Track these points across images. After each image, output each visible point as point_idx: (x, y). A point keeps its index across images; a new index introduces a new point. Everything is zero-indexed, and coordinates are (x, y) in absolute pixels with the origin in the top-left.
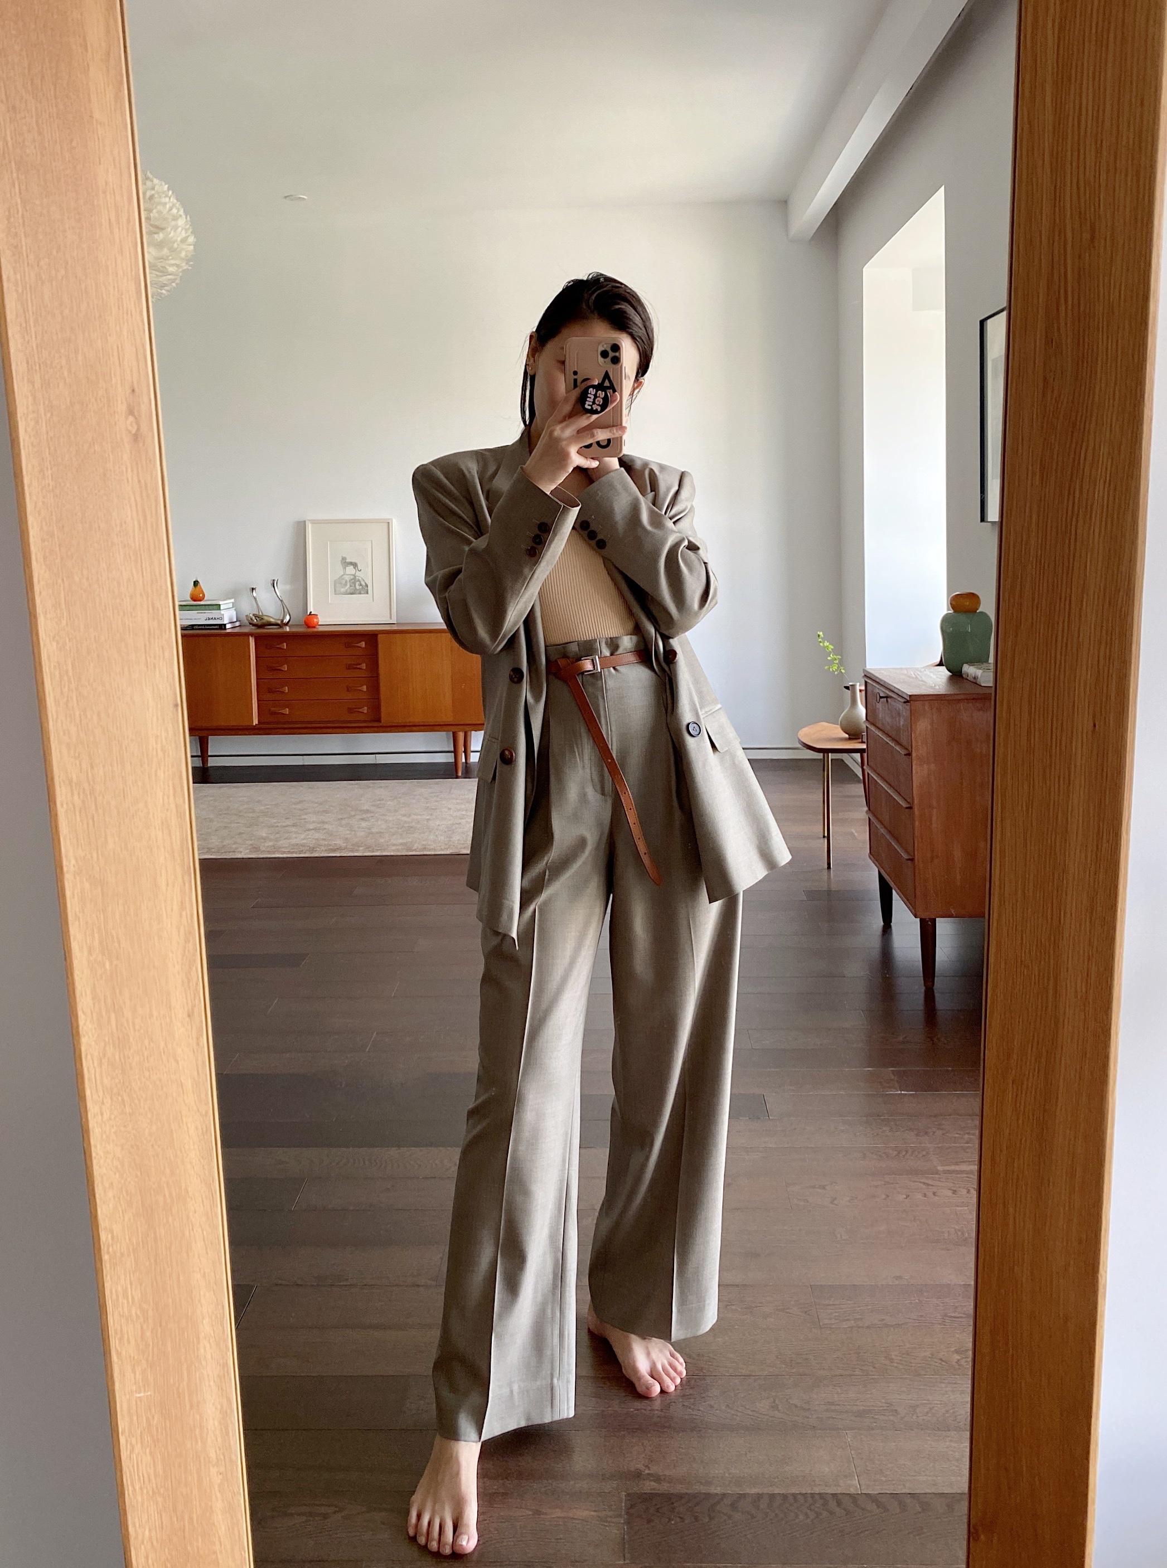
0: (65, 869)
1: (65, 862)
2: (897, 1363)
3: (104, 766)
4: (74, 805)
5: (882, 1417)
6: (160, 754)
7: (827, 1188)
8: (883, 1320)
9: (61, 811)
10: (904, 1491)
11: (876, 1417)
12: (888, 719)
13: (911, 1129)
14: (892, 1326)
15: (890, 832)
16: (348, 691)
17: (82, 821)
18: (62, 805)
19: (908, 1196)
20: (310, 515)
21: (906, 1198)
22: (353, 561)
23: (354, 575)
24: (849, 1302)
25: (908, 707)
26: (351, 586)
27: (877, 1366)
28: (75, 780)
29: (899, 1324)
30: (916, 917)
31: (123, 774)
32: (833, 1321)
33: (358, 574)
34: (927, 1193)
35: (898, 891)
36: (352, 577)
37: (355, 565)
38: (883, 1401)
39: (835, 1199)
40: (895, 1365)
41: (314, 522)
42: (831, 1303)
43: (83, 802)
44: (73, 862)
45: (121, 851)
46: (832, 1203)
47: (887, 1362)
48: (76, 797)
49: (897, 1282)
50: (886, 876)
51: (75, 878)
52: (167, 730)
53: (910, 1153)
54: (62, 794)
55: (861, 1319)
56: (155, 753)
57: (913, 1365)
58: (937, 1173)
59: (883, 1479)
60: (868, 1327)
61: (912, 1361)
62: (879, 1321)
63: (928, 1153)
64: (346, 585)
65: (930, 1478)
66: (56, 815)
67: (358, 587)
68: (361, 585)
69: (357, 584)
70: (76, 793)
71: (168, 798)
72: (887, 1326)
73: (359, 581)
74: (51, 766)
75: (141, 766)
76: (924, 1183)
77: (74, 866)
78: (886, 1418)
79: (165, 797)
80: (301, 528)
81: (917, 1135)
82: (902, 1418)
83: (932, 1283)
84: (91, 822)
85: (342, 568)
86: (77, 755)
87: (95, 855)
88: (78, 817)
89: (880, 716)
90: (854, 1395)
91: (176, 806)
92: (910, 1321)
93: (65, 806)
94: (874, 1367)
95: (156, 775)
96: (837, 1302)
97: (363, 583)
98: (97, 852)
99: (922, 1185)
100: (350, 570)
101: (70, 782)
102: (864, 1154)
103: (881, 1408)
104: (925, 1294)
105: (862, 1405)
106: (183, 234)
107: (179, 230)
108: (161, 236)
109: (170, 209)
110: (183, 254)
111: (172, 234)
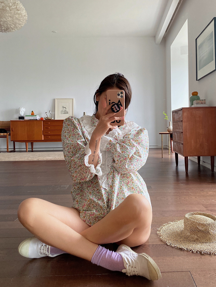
20: (56, 97)
22: (65, 107)
23: (65, 110)
30: (184, 156)
41: (57, 99)
50: (177, 152)
64: (63, 112)
80: (54, 100)
85: (62, 108)
97: (67, 112)
106: (25, 14)
107: (24, 12)
108: (19, 12)
109: (22, 7)
110: (25, 18)
111: (22, 12)
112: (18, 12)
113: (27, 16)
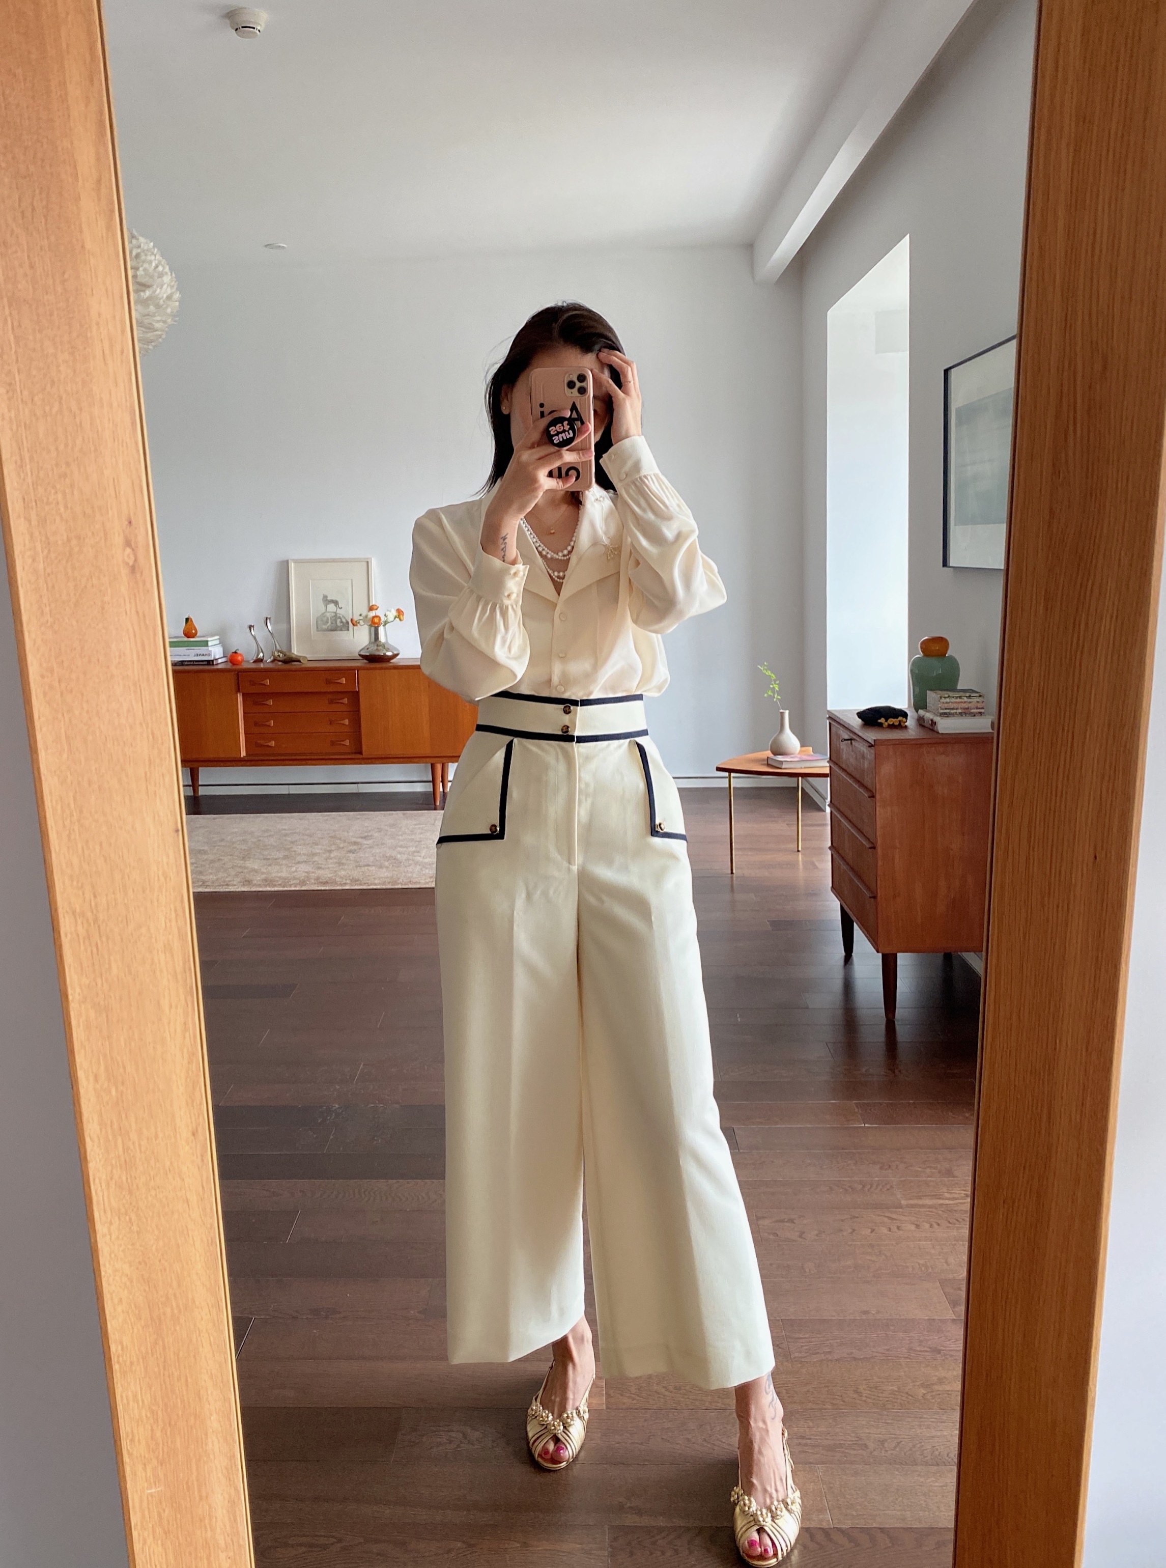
0: (70, 998)
1: (70, 991)
2: (867, 1397)
3: (107, 895)
4: (78, 935)
5: (852, 1452)
6: (162, 879)
7: (795, 1221)
8: (852, 1353)
9: (66, 941)
10: (875, 1525)
11: (847, 1451)
12: (852, 761)
13: (874, 1163)
14: (860, 1359)
15: (852, 869)
16: (331, 723)
17: (86, 950)
18: (66, 935)
19: (873, 1231)
21: (872, 1232)
22: (334, 599)
23: (335, 613)
24: (818, 1336)
25: (872, 750)
26: (332, 623)
27: (847, 1399)
28: (78, 910)
29: (866, 1358)
30: (878, 952)
31: (126, 901)
32: (803, 1354)
33: (339, 611)
34: (892, 1227)
35: (859, 923)
36: (333, 614)
37: (336, 603)
38: (853, 1435)
39: (804, 1233)
40: (864, 1398)
41: (296, 561)
42: (801, 1336)
43: (87, 931)
44: (78, 990)
45: (125, 976)
46: (800, 1236)
47: (855, 1396)
48: (80, 927)
49: (864, 1317)
50: (848, 910)
51: (80, 1006)
52: (168, 856)
53: (875, 1186)
54: (66, 925)
55: (830, 1352)
56: (156, 878)
57: (881, 1399)
58: (901, 1207)
59: (854, 1513)
60: (838, 1360)
61: (880, 1395)
62: (848, 1354)
63: (892, 1187)
64: (327, 622)
65: (899, 1513)
66: (61, 946)
67: (339, 624)
68: (342, 622)
69: (339, 620)
70: (79, 922)
71: (170, 921)
72: (855, 1359)
73: (340, 618)
74: (54, 896)
75: (144, 892)
76: (889, 1217)
77: (79, 994)
78: (855, 1452)
79: (167, 921)
80: (284, 567)
81: (881, 1168)
82: (871, 1453)
83: (898, 1317)
84: (95, 950)
85: (323, 606)
86: (80, 885)
87: (99, 981)
88: (82, 948)
89: (844, 756)
90: (825, 1430)
91: (178, 928)
92: (877, 1354)
93: (69, 936)
94: (844, 1401)
95: (158, 901)
96: (807, 1336)
97: (344, 620)
98: (102, 980)
99: (886, 1219)
100: (332, 607)
101: (74, 913)
102: (831, 1188)
103: (852, 1443)
104: (892, 1328)
105: (833, 1440)
106: (169, 291)
107: (165, 286)
108: (148, 293)
109: (156, 267)
110: (169, 310)
111: (158, 290)
112: (142, 294)
113: (177, 296)
